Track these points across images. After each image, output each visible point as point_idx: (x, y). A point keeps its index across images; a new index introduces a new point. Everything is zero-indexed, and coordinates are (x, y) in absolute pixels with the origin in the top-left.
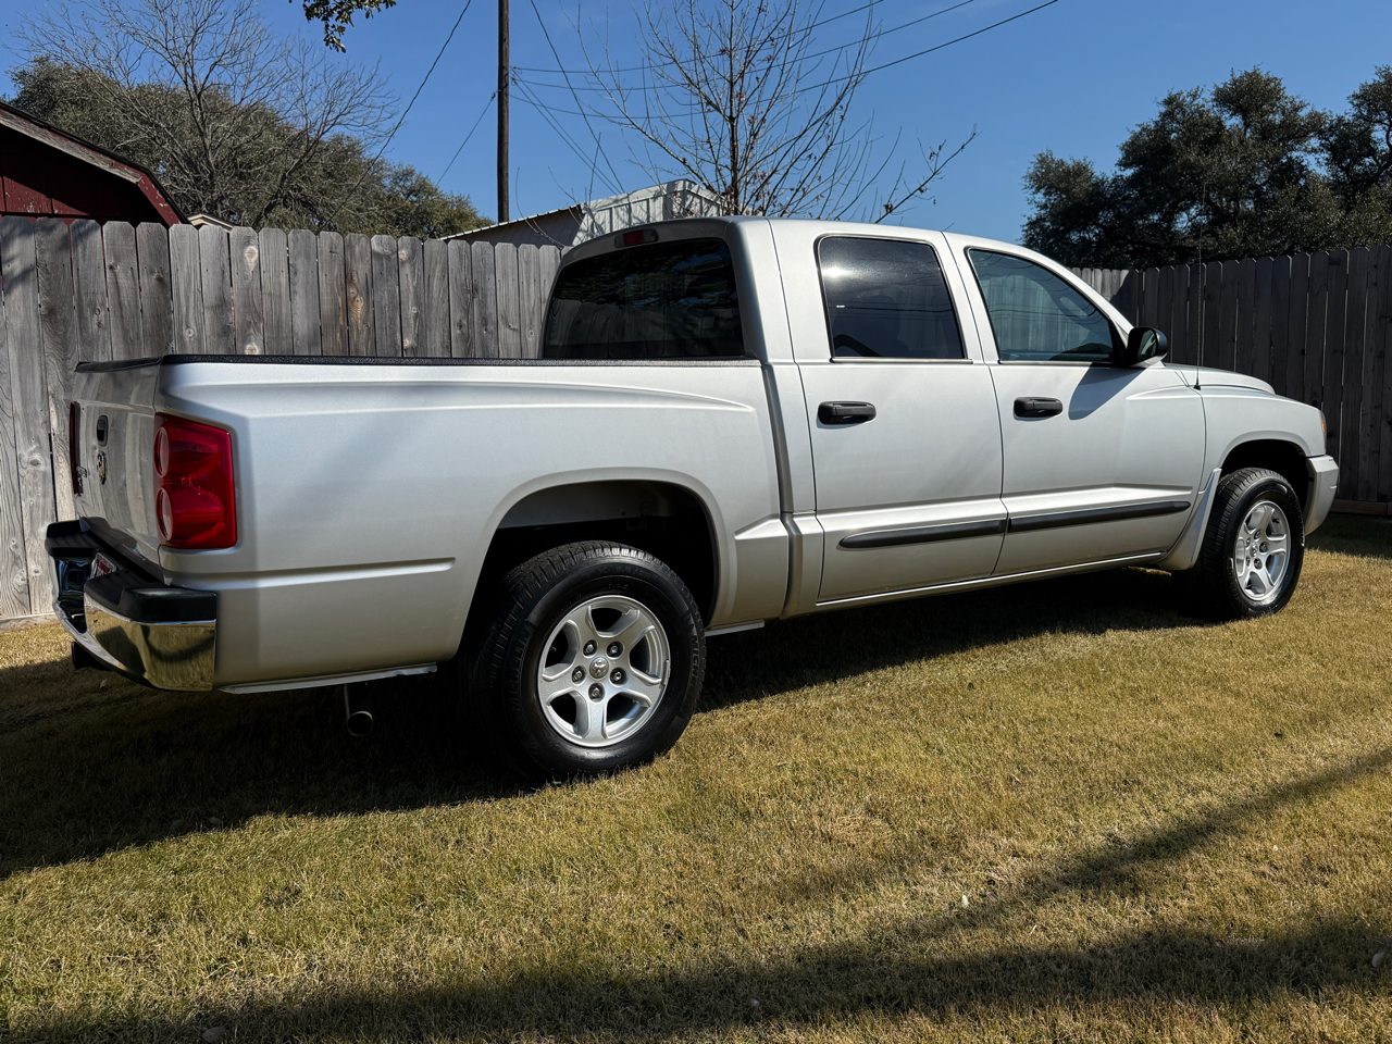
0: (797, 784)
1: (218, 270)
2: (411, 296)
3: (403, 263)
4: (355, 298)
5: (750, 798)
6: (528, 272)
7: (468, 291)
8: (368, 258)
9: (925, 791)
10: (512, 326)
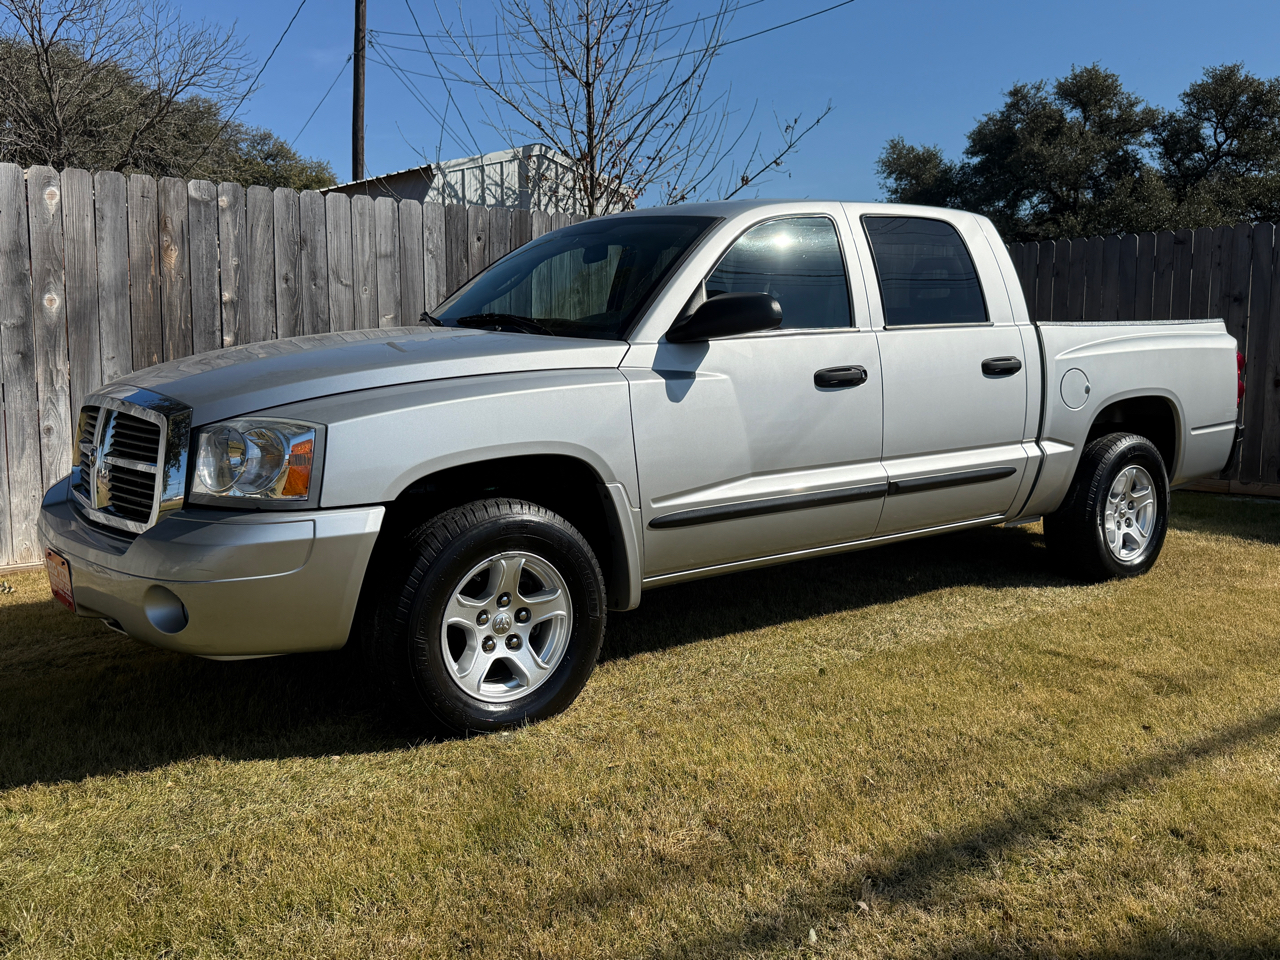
0: (628, 790)
1: (14, 212)
2: (232, 246)
3: (223, 210)
4: (168, 246)
5: (574, 808)
6: (362, 224)
7: (296, 243)
8: (184, 204)
9: (771, 797)
10: (344, 282)
